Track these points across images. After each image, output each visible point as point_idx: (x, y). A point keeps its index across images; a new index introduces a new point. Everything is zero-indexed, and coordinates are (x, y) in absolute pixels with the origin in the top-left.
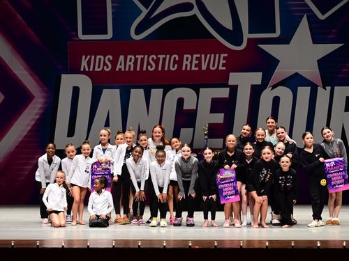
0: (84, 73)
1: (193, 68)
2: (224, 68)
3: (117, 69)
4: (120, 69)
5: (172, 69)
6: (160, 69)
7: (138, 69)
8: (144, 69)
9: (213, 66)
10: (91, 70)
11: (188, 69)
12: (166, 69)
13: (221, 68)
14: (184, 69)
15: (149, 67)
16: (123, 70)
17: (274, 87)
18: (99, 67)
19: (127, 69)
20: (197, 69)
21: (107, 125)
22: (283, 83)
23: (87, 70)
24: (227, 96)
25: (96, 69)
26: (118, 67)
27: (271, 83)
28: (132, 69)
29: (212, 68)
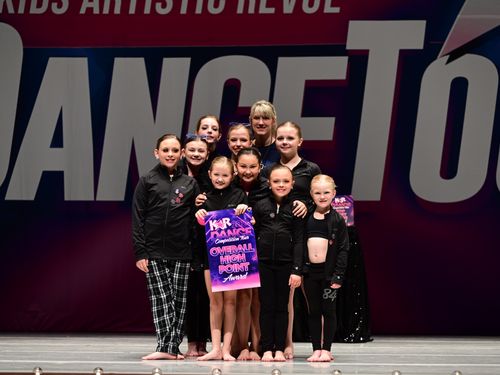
0: (4, 17)
1: (264, 10)
2: (337, 10)
3: (83, 11)
4: (90, 10)
5: (212, 10)
6: (184, 10)
7: (132, 10)
8: (147, 10)
9: (311, 4)
10: (21, 10)
11: (251, 10)
12: (199, 10)
13: (329, 9)
14: (240, 10)
15: (158, 6)
16: (96, 11)
17: (454, 55)
18: (39, 5)
19: (106, 11)
20: (272, 10)
21: (57, 141)
22: (475, 46)
23: (11, 10)
24: (343, 76)
25: (34, 10)
26: (85, 5)
27: (447, 46)
28: (117, 10)
29: (307, 9)
